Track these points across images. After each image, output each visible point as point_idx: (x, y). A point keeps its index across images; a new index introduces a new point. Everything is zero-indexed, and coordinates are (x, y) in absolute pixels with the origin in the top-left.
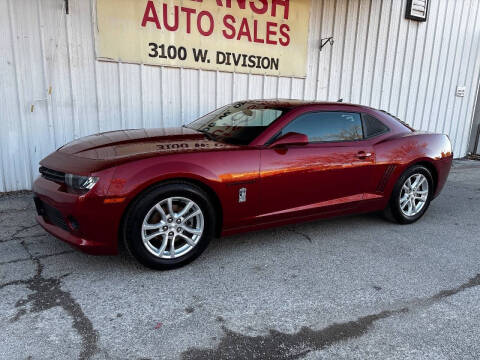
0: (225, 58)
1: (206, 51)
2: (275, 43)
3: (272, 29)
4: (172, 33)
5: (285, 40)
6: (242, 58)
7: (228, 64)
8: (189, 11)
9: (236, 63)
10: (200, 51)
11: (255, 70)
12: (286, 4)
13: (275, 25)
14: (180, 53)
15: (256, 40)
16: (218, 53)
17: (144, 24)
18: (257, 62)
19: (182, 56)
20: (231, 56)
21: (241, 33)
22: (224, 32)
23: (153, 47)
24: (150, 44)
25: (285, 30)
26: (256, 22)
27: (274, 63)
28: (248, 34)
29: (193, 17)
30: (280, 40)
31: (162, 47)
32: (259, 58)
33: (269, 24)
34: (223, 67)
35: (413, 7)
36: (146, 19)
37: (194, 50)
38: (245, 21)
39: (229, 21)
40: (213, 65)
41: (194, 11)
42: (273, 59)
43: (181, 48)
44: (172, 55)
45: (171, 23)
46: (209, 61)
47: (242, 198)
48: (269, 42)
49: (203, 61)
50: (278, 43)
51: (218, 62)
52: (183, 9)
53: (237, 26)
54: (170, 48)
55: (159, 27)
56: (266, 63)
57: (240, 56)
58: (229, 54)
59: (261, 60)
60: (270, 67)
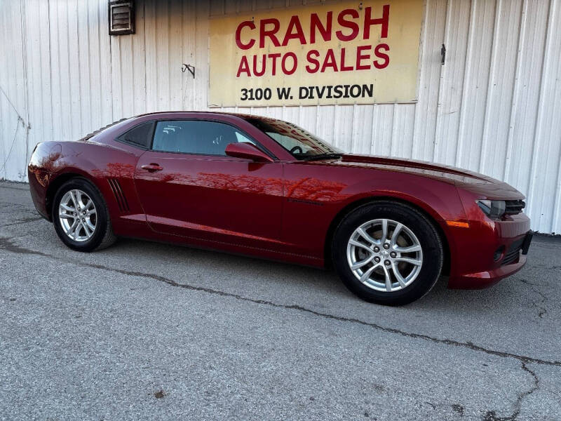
0: (308, 92)
1: (289, 89)
2: (368, 67)
3: (363, 53)
4: (260, 77)
5: (381, 61)
6: (326, 90)
7: (311, 97)
8: (274, 56)
9: (320, 96)
10: (284, 89)
11: (342, 100)
12: (384, 22)
13: (369, 47)
14: (265, 93)
15: (343, 69)
16: (301, 89)
17: (238, 75)
18: (345, 92)
19: (268, 96)
20: (315, 90)
21: (326, 64)
22: (307, 67)
23: (244, 92)
24: (242, 90)
25: (382, 50)
26: (343, 50)
27: (367, 90)
28: (334, 64)
29: (279, 60)
30: (376, 63)
31: (251, 91)
32: (347, 87)
33: (360, 49)
34: (307, 101)
36: (241, 70)
37: (278, 89)
38: (330, 52)
39: (313, 56)
40: (296, 100)
41: (279, 55)
42: (365, 87)
43: (267, 89)
44: (259, 96)
45: (259, 70)
46: (291, 98)
48: (359, 67)
49: (286, 98)
50: (373, 66)
51: (301, 97)
52: (270, 56)
53: (321, 60)
54: (257, 91)
55: (249, 75)
56: (356, 91)
57: (324, 88)
58: (312, 88)
59: (349, 89)
60: (361, 95)
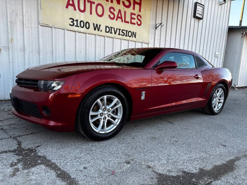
0: (109, 30)
1: (100, 25)
2: (134, 24)
3: (133, 16)
4: (82, 13)
5: (139, 23)
6: (118, 30)
7: (111, 33)
8: (91, 3)
9: (115, 33)
10: (97, 25)
11: (124, 37)
12: (140, 4)
13: (135, 14)
14: (86, 25)
15: (125, 21)
16: (106, 27)
17: (67, 7)
18: (126, 33)
19: (87, 27)
21: (118, 17)
22: (109, 16)
23: (72, 20)
24: (70, 19)
25: (139, 17)
26: (125, 12)
27: (134, 34)
28: (121, 18)
29: (94, 6)
30: (137, 22)
31: (77, 21)
32: (127, 31)
33: (132, 14)
34: (109, 34)
35: (197, 12)
36: (68, 5)
37: (94, 24)
38: (120, 11)
39: (112, 10)
40: (103, 33)
41: (94, 3)
42: (133, 32)
43: (87, 22)
44: (82, 25)
45: (82, 8)
46: (101, 31)
47: (143, 98)
48: (131, 23)
49: (98, 30)
50: (136, 24)
51: (106, 32)
52: (88, 1)
53: (116, 13)
54: (81, 21)
55: (75, 9)
56: (130, 34)
57: (117, 29)
58: (112, 28)
59: (128, 32)
60: (132, 36)
